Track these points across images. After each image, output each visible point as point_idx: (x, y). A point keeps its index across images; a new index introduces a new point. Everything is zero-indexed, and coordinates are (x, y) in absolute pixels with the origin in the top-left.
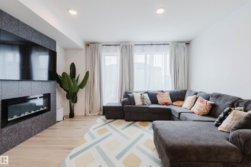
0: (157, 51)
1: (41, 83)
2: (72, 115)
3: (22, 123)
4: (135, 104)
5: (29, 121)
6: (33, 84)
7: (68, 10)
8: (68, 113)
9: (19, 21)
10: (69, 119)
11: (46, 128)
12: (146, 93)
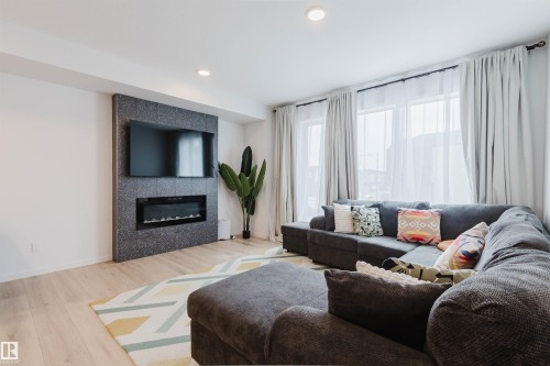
0: (422, 93)
1: (189, 180)
2: (246, 235)
3: (162, 229)
4: (333, 229)
5: (171, 228)
6: (178, 181)
7: (197, 71)
8: (240, 230)
9: (156, 104)
10: (242, 240)
11: (199, 244)
12: (374, 206)
